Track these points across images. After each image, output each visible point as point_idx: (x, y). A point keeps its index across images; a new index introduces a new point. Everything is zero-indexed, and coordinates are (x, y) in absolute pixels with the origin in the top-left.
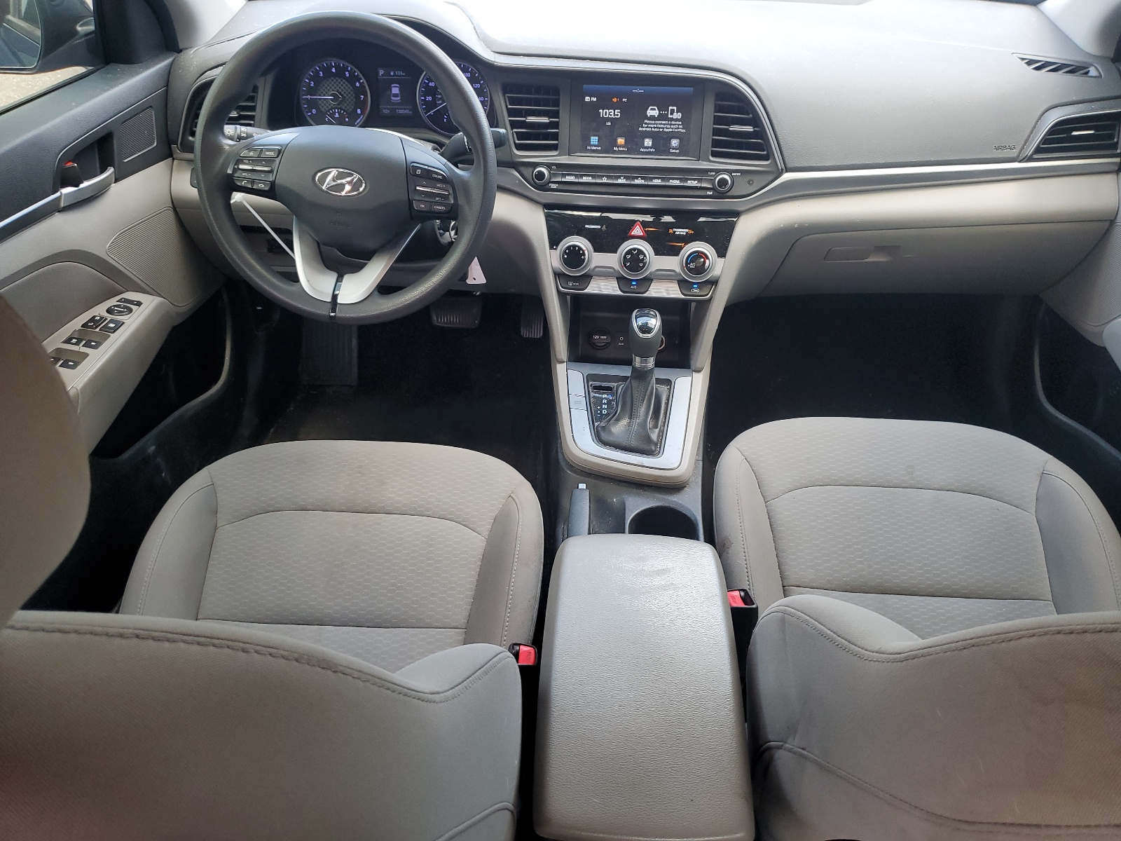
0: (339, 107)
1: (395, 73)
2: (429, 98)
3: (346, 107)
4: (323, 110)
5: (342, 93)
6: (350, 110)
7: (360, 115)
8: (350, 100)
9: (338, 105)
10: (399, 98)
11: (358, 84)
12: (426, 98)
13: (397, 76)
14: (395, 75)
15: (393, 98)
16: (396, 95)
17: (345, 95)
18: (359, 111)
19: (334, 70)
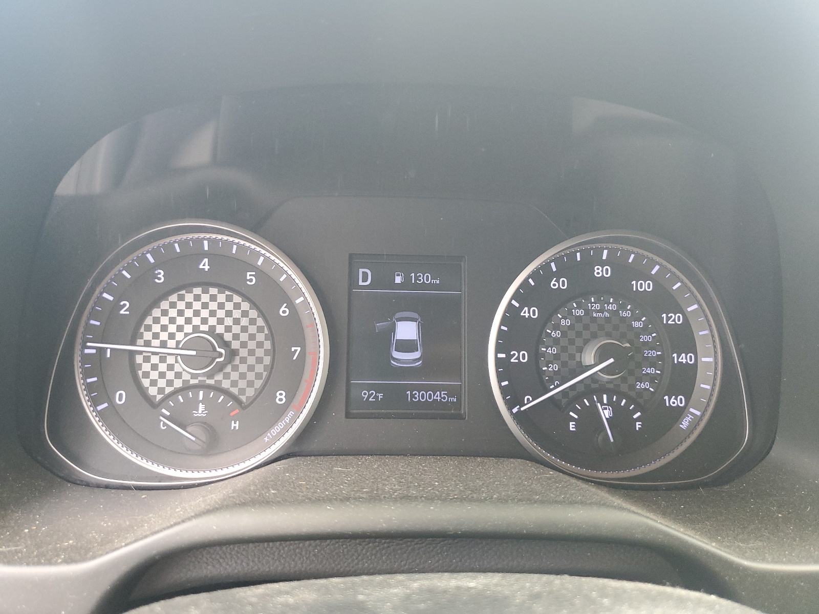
0: (211, 382)
1: (407, 278)
2: (521, 356)
3: (234, 384)
4: (153, 391)
5: (228, 337)
6: (250, 392)
7: (283, 409)
8: (251, 360)
9: (210, 375)
10: (417, 355)
11: (284, 311)
12: (510, 356)
13: (416, 286)
14: (405, 285)
15: (396, 354)
16: (405, 346)
17: (235, 345)
18: (281, 397)
19: (205, 265)
